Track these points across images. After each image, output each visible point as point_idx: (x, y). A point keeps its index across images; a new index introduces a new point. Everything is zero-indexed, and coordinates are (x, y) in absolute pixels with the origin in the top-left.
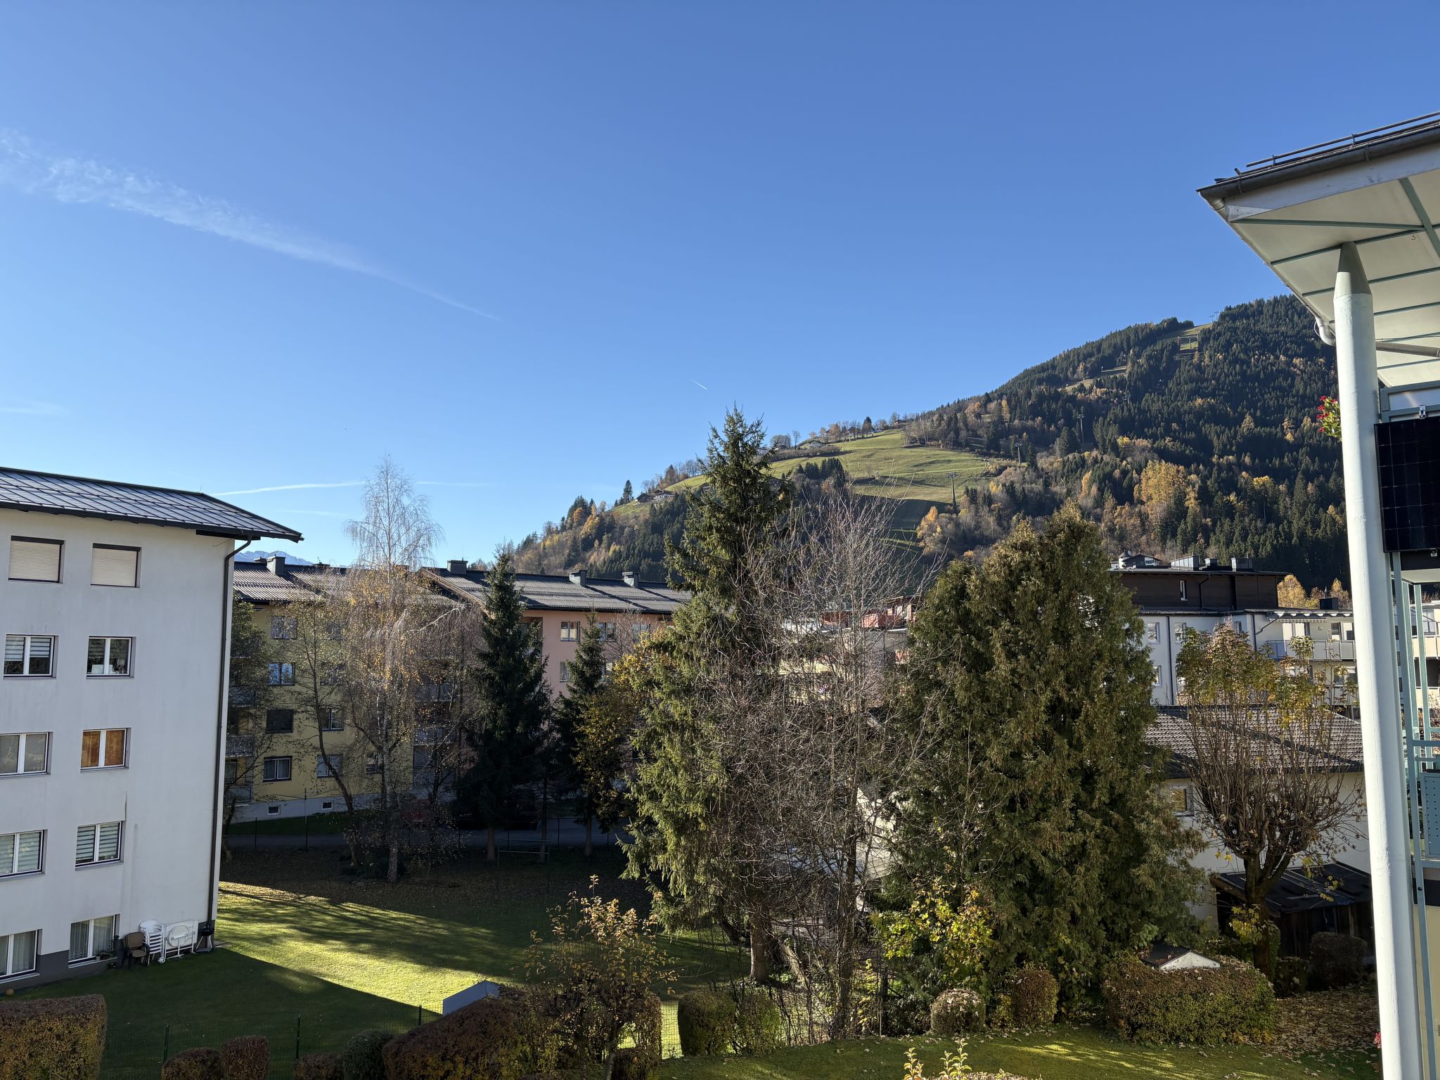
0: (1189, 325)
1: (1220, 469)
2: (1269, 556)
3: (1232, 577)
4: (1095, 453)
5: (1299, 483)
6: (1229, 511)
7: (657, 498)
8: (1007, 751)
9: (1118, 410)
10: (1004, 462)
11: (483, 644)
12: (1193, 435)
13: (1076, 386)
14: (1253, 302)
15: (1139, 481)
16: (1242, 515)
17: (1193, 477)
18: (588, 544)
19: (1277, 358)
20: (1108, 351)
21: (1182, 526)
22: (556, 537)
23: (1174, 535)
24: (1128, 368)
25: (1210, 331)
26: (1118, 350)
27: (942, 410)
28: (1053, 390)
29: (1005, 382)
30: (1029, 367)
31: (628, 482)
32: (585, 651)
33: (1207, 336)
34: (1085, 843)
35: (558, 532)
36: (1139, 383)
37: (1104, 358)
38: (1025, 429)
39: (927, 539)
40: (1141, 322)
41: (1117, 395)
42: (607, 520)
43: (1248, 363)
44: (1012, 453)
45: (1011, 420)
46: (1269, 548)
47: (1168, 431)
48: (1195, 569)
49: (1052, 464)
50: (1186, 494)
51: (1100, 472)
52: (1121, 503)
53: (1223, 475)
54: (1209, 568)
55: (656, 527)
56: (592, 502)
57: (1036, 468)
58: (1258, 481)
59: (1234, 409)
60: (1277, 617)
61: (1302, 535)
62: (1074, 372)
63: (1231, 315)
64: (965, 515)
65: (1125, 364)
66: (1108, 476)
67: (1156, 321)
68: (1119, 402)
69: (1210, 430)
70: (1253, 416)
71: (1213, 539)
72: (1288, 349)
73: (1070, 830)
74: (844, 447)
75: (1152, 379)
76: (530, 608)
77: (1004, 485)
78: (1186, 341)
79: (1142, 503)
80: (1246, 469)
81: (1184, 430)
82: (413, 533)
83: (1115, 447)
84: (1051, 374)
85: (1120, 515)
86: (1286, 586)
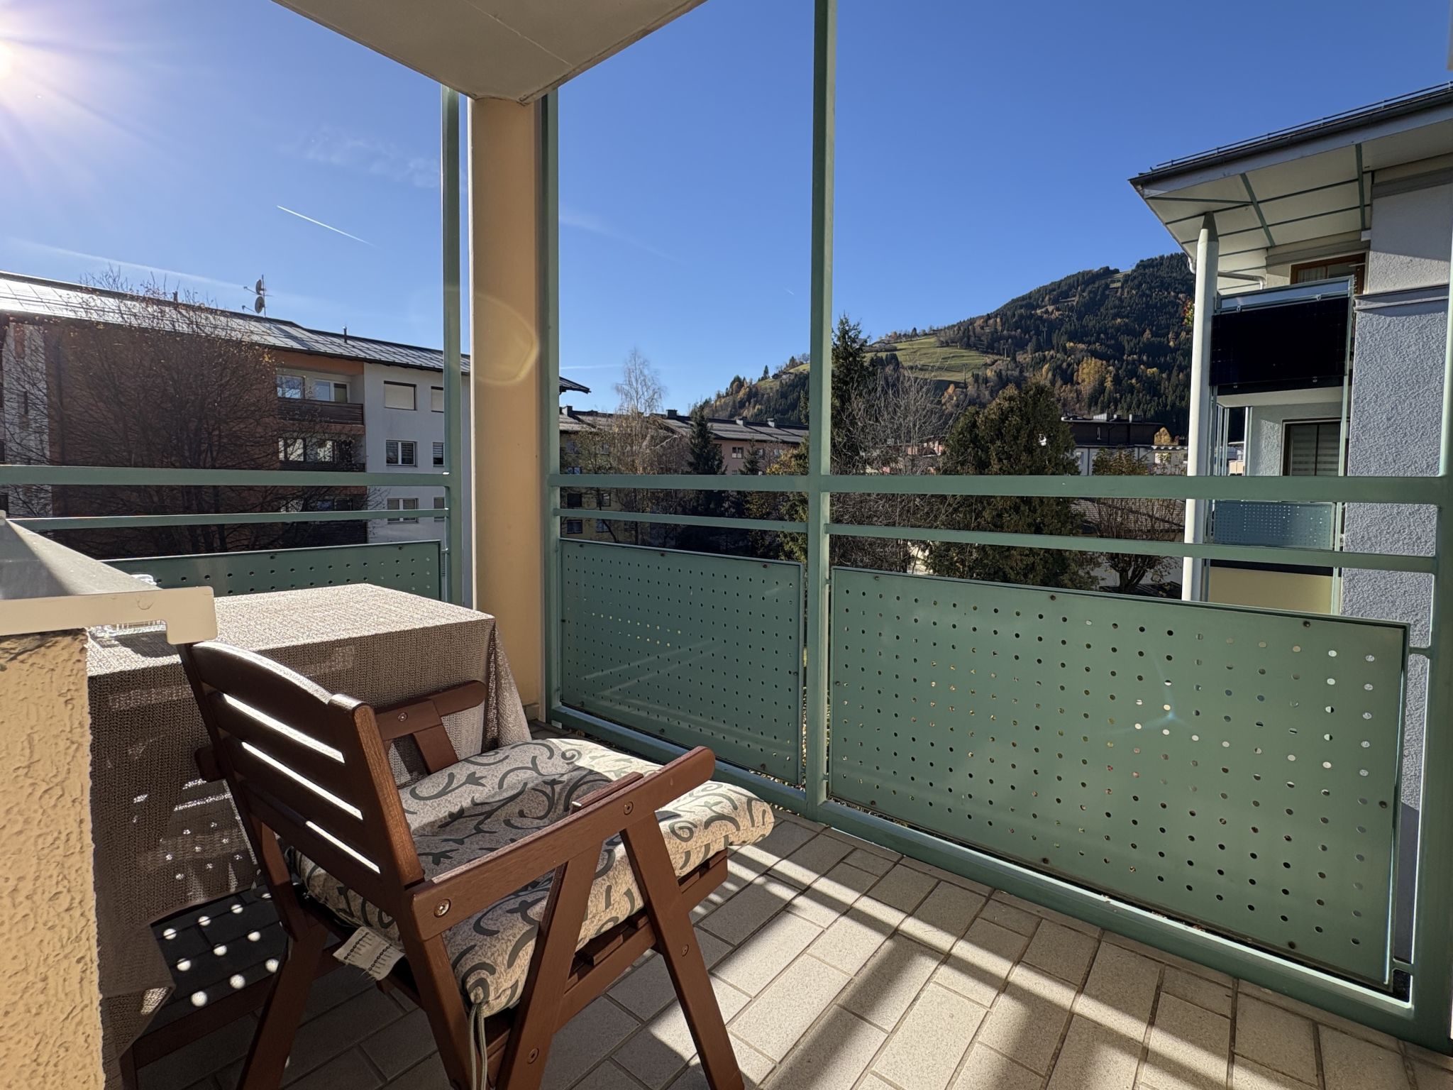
0: (1117, 271)
1: (1128, 363)
2: (1152, 417)
3: (1129, 426)
4: (1052, 352)
5: (1175, 372)
6: (1131, 389)
7: (784, 376)
8: (995, 513)
9: (1068, 326)
10: (996, 357)
11: (691, 458)
12: (1113, 342)
13: (1043, 310)
14: (1157, 257)
15: (1078, 371)
16: (1138, 392)
17: (1111, 368)
18: (742, 405)
19: (1169, 293)
20: (1065, 288)
21: (1102, 398)
22: (723, 400)
23: (1096, 404)
24: (1076, 299)
25: (1129, 275)
26: (1071, 287)
27: (960, 324)
28: (1028, 312)
29: (999, 307)
30: (1015, 297)
31: (766, 367)
32: (749, 463)
33: (1127, 278)
34: (1034, 562)
35: (724, 397)
36: (1083, 309)
37: (1062, 292)
38: (1010, 337)
39: (948, 404)
40: (1087, 269)
41: (1068, 316)
42: (754, 390)
43: (1151, 296)
44: (1001, 352)
45: (1002, 331)
46: (1152, 412)
47: (1098, 339)
48: (1108, 420)
49: (1025, 359)
50: (1105, 378)
51: (1054, 365)
52: (1066, 383)
53: (1129, 367)
54: (1116, 420)
55: (783, 395)
56: (744, 379)
57: (1016, 361)
58: (1150, 371)
59: (1140, 327)
60: (1153, 449)
61: (1173, 405)
62: (1043, 301)
63: (1143, 265)
64: (971, 390)
65: (1075, 296)
66: (1060, 367)
67: (1096, 267)
68: (1069, 321)
69: (1124, 339)
70: (1151, 330)
71: (1119, 406)
72: (1176, 288)
73: (1027, 555)
74: (899, 346)
75: (1092, 306)
76: (715, 439)
77: (995, 372)
78: (1114, 282)
79: (1078, 384)
80: (1143, 363)
81: (1107, 339)
82: (651, 392)
83: (1064, 349)
84: (1029, 302)
85: (1064, 391)
86: (1160, 435)
